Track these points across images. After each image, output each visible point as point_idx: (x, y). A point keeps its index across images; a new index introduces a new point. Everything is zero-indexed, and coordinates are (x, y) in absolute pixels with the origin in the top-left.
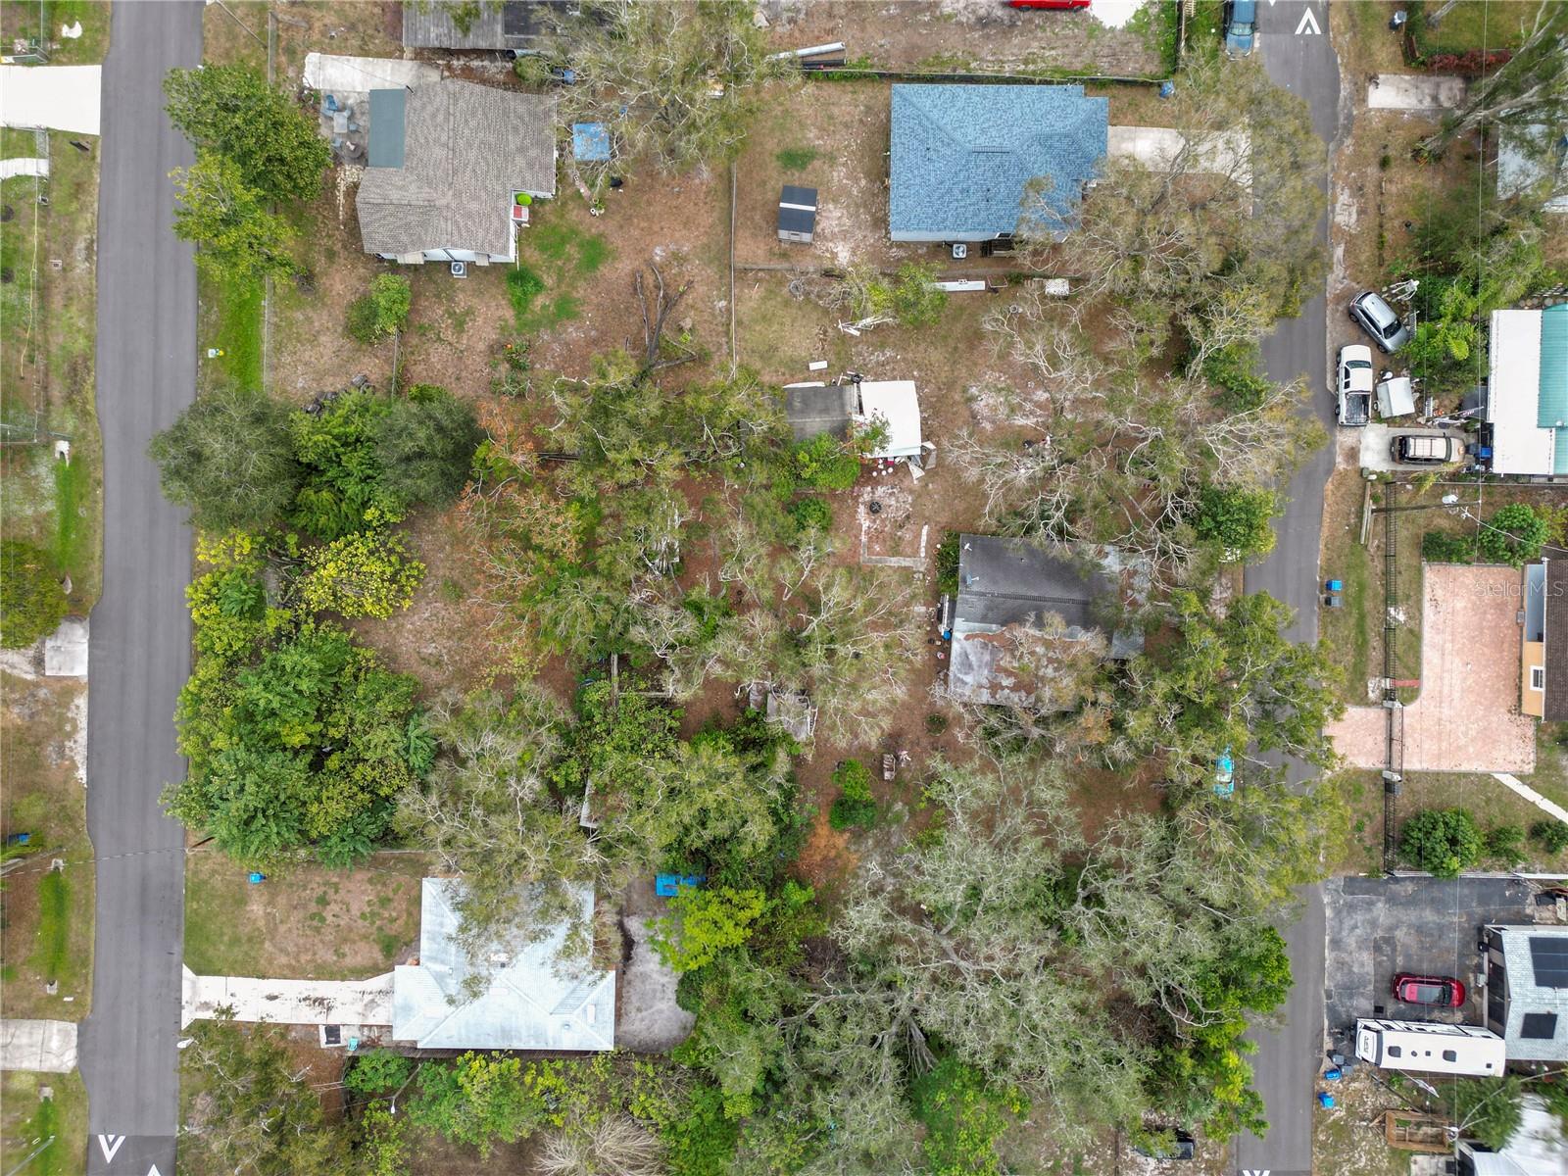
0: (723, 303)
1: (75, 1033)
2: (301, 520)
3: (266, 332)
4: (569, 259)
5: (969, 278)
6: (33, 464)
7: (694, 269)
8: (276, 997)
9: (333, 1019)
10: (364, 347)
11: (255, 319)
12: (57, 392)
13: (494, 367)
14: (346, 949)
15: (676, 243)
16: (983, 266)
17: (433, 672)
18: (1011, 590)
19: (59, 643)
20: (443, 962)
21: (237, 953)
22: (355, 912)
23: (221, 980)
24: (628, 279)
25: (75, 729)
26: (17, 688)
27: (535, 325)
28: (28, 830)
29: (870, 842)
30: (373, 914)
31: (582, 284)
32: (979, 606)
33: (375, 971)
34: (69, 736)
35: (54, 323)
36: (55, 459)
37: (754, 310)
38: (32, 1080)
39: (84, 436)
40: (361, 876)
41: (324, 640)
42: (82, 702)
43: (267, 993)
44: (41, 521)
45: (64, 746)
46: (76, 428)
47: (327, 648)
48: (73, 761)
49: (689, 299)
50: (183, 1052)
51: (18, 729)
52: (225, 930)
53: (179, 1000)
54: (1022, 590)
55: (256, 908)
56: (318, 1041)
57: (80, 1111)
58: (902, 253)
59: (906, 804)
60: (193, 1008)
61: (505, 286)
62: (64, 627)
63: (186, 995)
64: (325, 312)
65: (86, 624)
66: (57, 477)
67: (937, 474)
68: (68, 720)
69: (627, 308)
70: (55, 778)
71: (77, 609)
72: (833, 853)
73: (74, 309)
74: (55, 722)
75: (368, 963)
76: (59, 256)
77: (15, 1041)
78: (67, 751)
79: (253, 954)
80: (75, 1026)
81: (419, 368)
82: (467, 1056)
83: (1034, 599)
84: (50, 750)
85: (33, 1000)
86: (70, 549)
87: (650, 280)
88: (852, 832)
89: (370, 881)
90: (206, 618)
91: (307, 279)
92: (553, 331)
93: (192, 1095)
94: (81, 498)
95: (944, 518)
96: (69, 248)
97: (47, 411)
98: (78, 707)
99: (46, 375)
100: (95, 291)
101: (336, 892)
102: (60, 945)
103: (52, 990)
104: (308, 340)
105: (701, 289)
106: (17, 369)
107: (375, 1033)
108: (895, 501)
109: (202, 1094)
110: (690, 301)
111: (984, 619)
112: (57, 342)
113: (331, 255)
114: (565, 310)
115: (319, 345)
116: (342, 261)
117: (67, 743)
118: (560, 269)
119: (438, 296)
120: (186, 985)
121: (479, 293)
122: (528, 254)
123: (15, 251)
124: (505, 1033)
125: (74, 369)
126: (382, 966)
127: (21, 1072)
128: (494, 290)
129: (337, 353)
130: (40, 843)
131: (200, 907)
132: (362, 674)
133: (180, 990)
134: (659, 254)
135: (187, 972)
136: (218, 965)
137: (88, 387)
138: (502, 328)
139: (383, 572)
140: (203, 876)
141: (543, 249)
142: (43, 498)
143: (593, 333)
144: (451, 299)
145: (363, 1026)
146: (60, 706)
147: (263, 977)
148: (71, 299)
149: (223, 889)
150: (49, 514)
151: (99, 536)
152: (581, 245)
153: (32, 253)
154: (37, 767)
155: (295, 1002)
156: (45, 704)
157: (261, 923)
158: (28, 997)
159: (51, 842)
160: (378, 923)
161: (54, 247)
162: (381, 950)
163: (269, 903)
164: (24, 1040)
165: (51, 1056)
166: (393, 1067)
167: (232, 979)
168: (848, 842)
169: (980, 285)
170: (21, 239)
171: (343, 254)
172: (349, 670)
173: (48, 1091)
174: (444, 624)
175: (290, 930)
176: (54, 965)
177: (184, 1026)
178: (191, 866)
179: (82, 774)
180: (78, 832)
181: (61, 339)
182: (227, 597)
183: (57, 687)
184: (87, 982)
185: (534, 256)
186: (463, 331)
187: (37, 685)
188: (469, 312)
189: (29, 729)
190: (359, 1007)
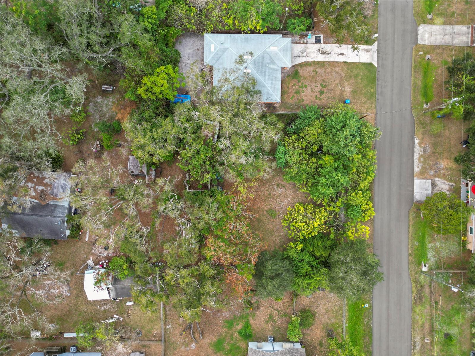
0: (168, 327)
1: (419, 40)
2: (329, 243)
3: (346, 314)
4: (229, 343)
5: (71, 338)
6: (436, 262)
7: (179, 340)
8: (340, 54)
9: (317, 46)
10: (308, 308)
11: (350, 319)
12: (427, 290)
13: (257, 301)
14: (313, 74)
15: (186, 351)
16: (66, 342)
17: (280, 181)
18: (44, 218)
19: (426, 192)
20: (272, 69)
21: (355, 72)
22: (309, 88)
23: (361, 61)
24: (205, 336)
25: (419, 159)
26: (442, 175)
27: (241, 317)
28: (438, 119)
29: (107, 115)
30: (302, 87)
31: (224, 334)
32: (57, 212)
33: (302, 65)
34: (422, 156)
35: (428, 317)
36: (428, 264)
37: (156, 325)
38: (435, 21)
39: (416, 273)
40: (306, 102)
41: (318, 197)
42: (417, 170)
43: (344, 56)
44: (433, 240)
45: (424, 152)
46: (419, 276)
47: (317, 194)
48: (420, 146)
49: (182, 328)
50: (376, 33)
51: (442, 159)
52: (360, 81)
53: (378, 53)
54: (40, 218)
55: (348, 89)
56: (324, 37)
57: (417, 9)
58: (97, 348)
59: (93, 131)
60: (373, 50)
61: (253, 332)
62: (424, 199)
63: (376, 55)
64: (323, 322)
65: (415, 200)
66: (427, 257)
67: (83, 261)
68: (422, 162)
69: (206, 324)
70: (427, 139)
71: (418, 206)
72: (122, 111)
73: (420, 323)
74: (427, 162)
75: (304, 68)
76: (426, 343)
77: (442, 37)
78: (422, 150)
79: (349, 72)
80: (419, 43)
81: (286, 300)
82: (262, 32)
83: (34, 215)
84: (429, 150)
85: (435, 53)
86: (422, 229)
87: (197, 336)
88: (114, 119)
89: (303, 101)
90: (367, 204)
91: (330, 335)
92: (235, 316)
93: (373, 15)
94: (417, 249)
95: (79, 244)
96: (423, 346)
97: (431, 283)
98: (418, 167)
99: (431, 297)
100: (412, 330)
101: (316, 96)
102: (425, 74)
103: (428, 56)
104: (329, 311)
105: (177, 332)
106: (442, 300)
107: (302, 40)
108: (99, 250)
109: (369, 16)
110: (181, 327)
111: (56, 206)
112: (427, 310)
113: (321, 344)
114: (230, 324)
115: (325, 309)
116: (316, 342)
117: (423, 153)
118: (232, 339)
119: (279, 328)
120: (376, 59)
121: (263, 330)
122: (244, 345)
123: (444, 345)
124: (247, 40)
125: (420, 299)
126: (299, 67)
127: (439, 25)
128: (257, 331)
129: (318, 306)
130: (433, 114)
131: (370, 90)
132: (305, 183)
133: (378, 57)
134: (193, 346)
135: (375, 64)
136: (363, 67)
137: (415, 292)
138: (254, 316)
139: (296, 222)
140: (368, 102)
141: (238, 347)
142: (432, 248)
143: (219, 315)
144: (274, 327)
145: (306, 43)
146: (425, 168)
147: (345, 62)
148: (421, 327)
149: (361, 97)
150: (430, 243)
151: (410, 234)
152: (224, 349)
153: (437, 344)
154: (434, 144)
155: (333, 53)
156: (431, 169)
157: (346, 83)
158: (437, 54)
159: (429, 115)
160: (300, 84)
161: (428, 347)
162: (299, 73)
163: (343, 91)
164: (438, 37)
165: (428, 31)
166: (292, 27)
167: (358, 61)
168: (116, 115)
169: (66, 335)
170: (441, 350)
171: (316, 345)
172: (310, 185)
173: (429, 17)
174: (276, 200)
175: (334, 81)
176: (428, 66)
177: (377, 43)
178: (373, 106)
179: (416, 141)
180: (418, 119)
181: (425, 311)
182: (358, 212)
183: (426, 175)
184: (415, 60)
185: (242, 344)
186: (270, 315)
187: (434, 176)
188: (267, 322)
189: (437, 159)
190: (308, 50)
